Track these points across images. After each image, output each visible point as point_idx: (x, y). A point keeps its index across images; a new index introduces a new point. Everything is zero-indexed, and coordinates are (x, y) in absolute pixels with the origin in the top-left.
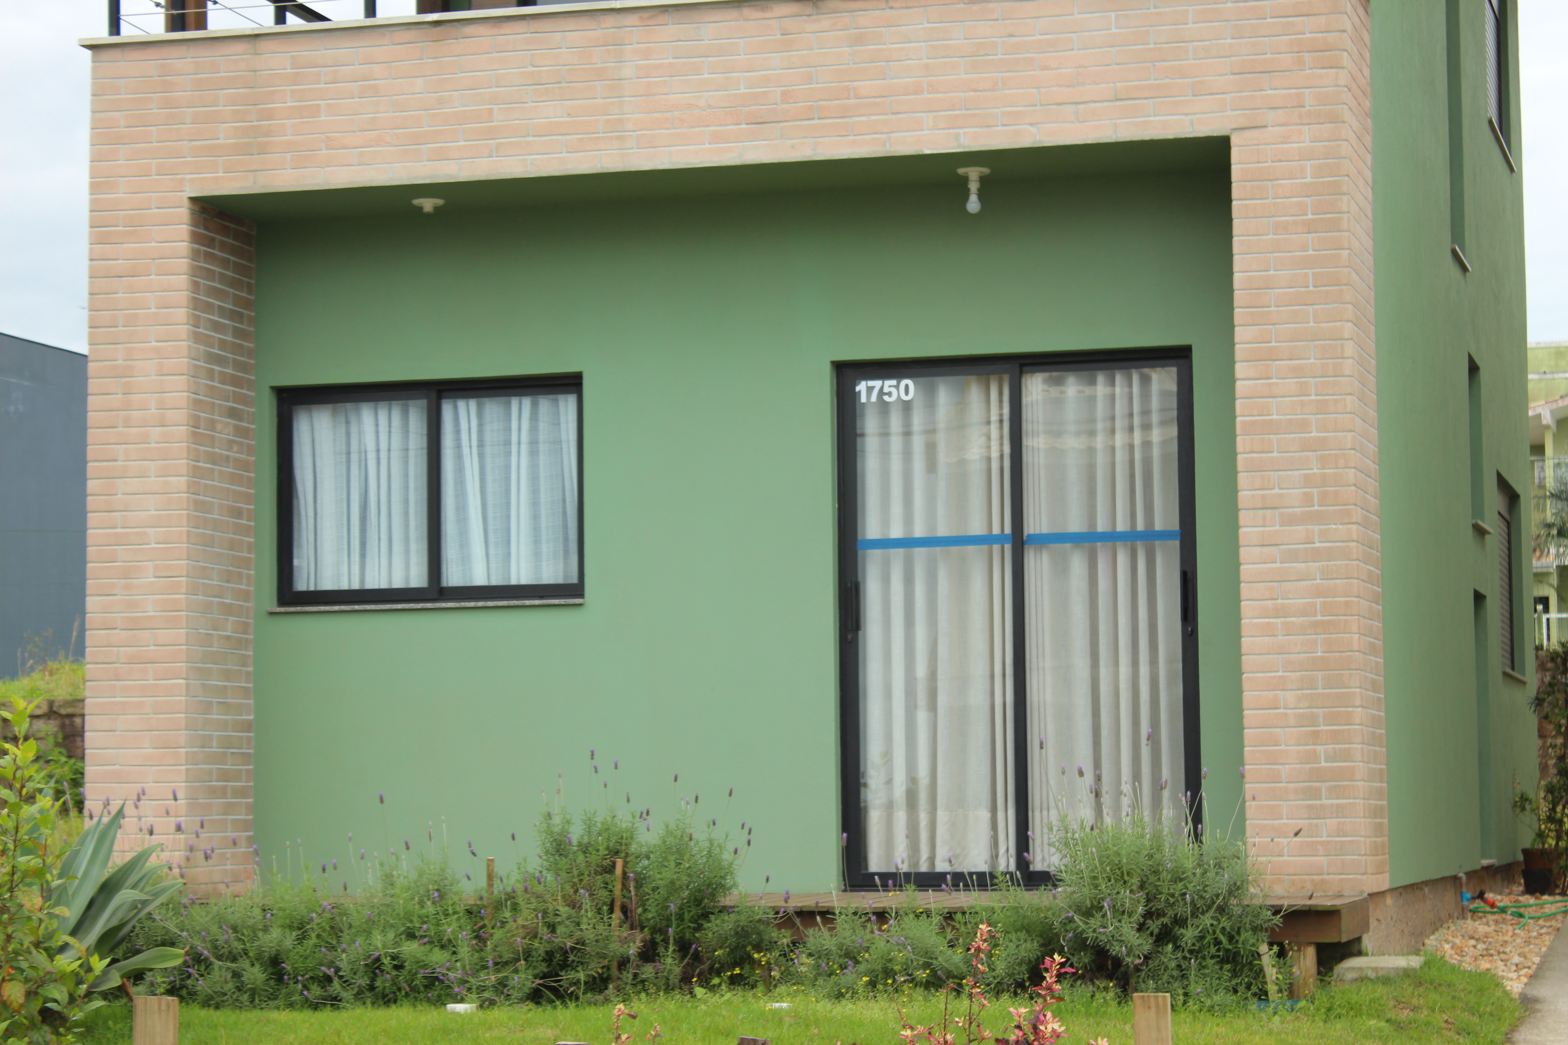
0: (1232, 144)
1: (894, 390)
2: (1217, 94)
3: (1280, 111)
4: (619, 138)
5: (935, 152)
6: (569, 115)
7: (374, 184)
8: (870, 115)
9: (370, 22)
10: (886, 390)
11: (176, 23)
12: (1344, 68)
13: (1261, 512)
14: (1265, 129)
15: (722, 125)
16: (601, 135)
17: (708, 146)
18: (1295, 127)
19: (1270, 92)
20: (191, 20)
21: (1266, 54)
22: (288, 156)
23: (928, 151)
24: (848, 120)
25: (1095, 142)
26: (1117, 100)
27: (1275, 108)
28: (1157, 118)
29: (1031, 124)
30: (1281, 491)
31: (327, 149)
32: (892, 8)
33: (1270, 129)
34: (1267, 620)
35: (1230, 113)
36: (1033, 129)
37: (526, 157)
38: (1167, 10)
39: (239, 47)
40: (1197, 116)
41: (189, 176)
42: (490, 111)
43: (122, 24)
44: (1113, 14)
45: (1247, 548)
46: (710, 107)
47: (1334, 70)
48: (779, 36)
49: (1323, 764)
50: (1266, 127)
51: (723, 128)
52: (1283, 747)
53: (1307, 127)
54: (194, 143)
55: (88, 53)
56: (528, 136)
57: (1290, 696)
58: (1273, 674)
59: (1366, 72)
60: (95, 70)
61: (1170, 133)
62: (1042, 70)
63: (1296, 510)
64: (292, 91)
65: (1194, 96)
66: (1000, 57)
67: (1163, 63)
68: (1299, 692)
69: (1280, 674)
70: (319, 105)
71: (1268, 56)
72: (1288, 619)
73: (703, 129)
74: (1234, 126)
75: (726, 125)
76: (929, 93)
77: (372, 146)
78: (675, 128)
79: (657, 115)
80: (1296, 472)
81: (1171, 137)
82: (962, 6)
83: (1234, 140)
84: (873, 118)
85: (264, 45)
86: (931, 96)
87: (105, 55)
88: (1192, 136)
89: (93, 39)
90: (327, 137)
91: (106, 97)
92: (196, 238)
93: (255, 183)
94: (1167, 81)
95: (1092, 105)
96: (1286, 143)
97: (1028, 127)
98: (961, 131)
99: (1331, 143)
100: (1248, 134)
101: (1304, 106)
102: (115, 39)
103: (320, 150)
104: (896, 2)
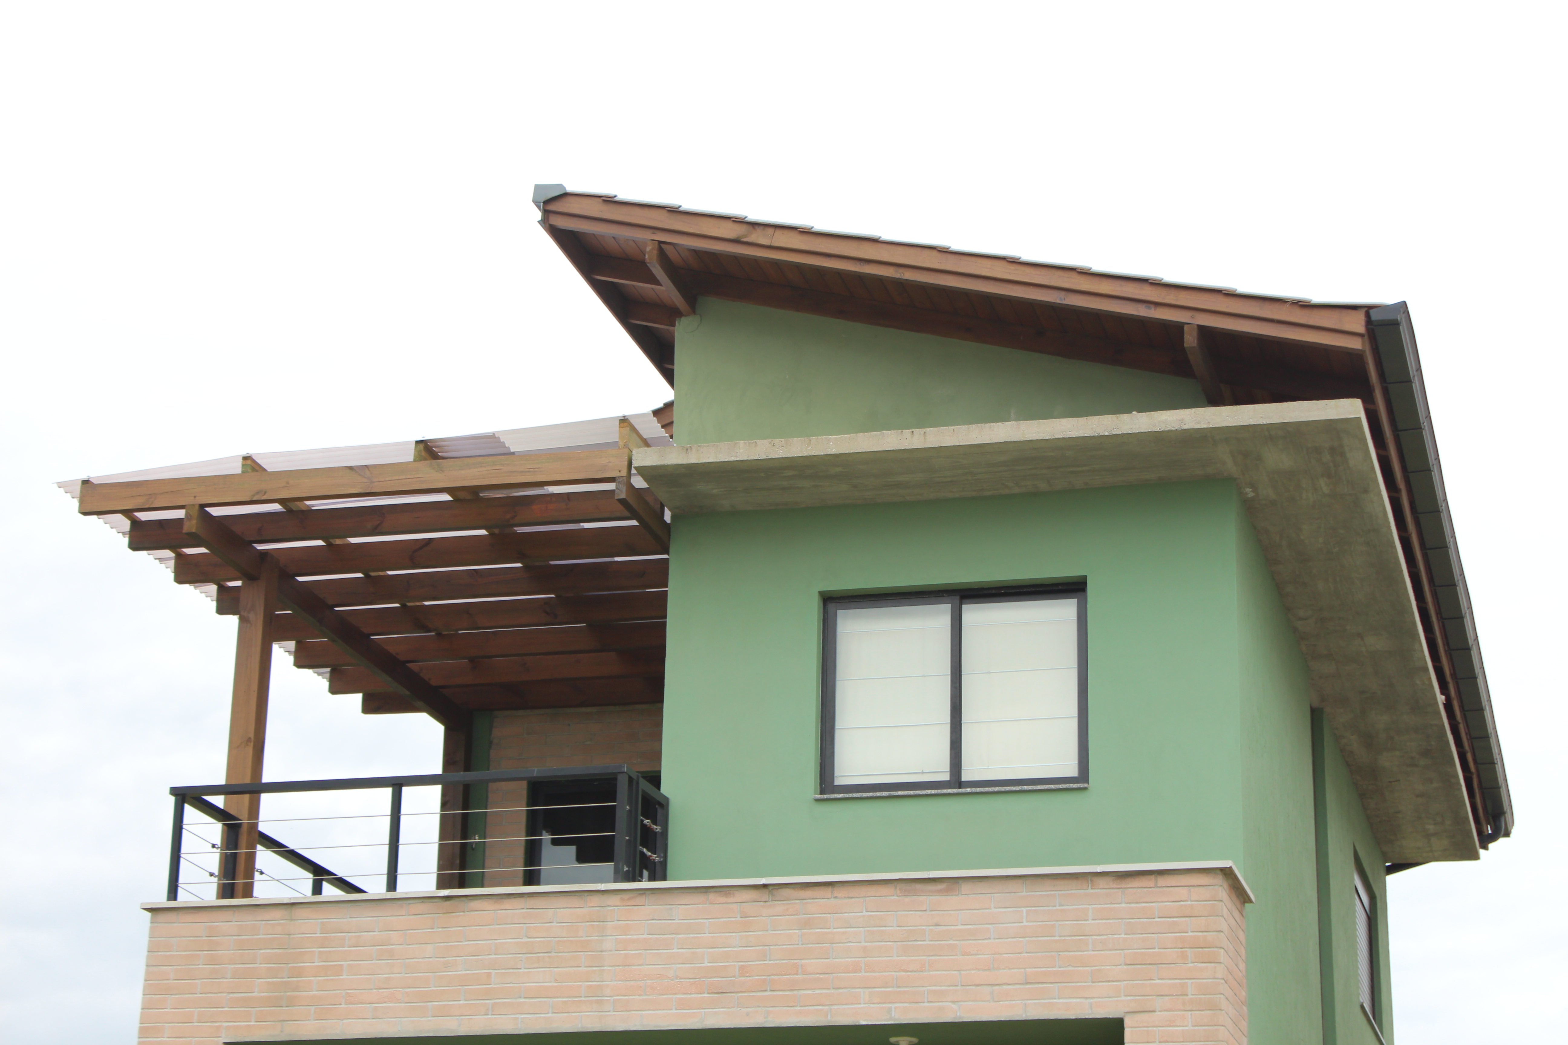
0: (1125, 1026)
2: (1113, 981)
3: (1166, 998)
4: (598, 1002)
5: (870, 1023)
6: (556, 981)
7: (385, 1036)
8: (815, 989)
9: (391, 895)
11: (227, 891)
12: (1221, 963)
14: (1153, 1013)
15: (687, 994)
16: (583, 999)
17: (674, 1011)
18: (1179, 1013)
19: (1158, 981)
20: (239, 889)
21: (1154, 948)
22: (313, 1008)
23: (864, 1023)
24: (795, 992)
25: (1008, 1019)
26: (1027, 983)
27: (1162, 995)
28: (1061, 1001)
29: (953, 1002)
31: (346, 1003)
32: (836, 897)
33: (1157, 1013)
35: (1123, 998)
36: (954, 1006)
37: (517, 1016)
38: (1070, 907)
39: (278, 913)
40: (1095, 1000)
41: (225, 1024)
42: (489, 974)
43: (180, 890)
44: (1024, 910)
46: (677, 977)
47: (1212, 965)
48: (739, 919)
50: (1154, 1011)
51: (688, 996)
53: (1190, 1013)
54: (232, 995)
55: (148, 915)
56: (520, 998)
59: (1242, 966)
60: (152, 929)
61: (1072, 1015)
62: (963, 955)
64: (320, 952)
65: (1093, 982)
66: (927, 942)
67: (1066, 953)
70: (341, 965)
71: (1156, 950)
73: (671, 996)
74: (1127, 1010)
75: (690, 994)
76: (866, 972)
77: (385, 1003)
78: (646, 995)
79: (632, 983)
81: (1074, 1017)
82: (895, 897)
83: (1127, 1022)
84: (817, 992)
85: (299, 912)
86: (868, 974)
87: (162, 917)
88: (1091, 1017)
89: (153, 903)
90: (347, 993)
91: (160, 953)
93: (282, 1031)
94: (1070, 968)
95: (1005, 987)
96: (1172, 1026)
97: (950, 1004)
98: (893, 1006)
99: (1209, 1028)
100: (1139, 1017)
101: (1187, 995)
102: (172, 904)
103: (340, 1004)
104: (840, 892)
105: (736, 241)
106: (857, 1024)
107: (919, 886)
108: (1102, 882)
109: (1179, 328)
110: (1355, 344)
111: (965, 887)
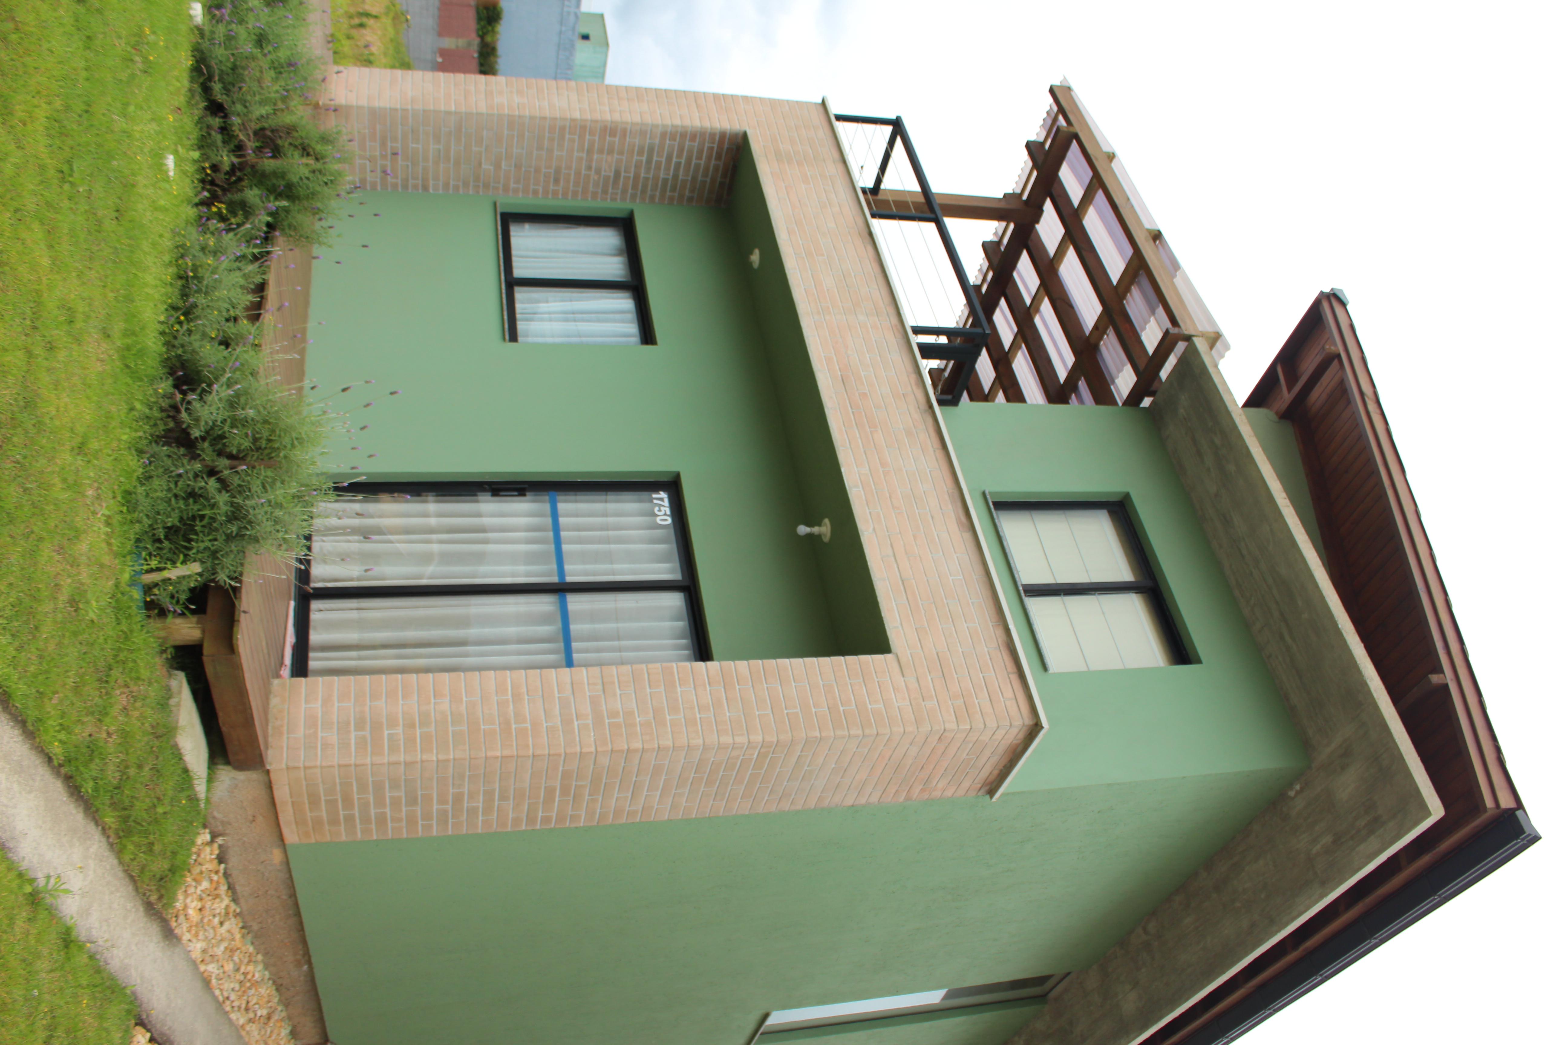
0: (886, 655)
1: (663, 513)
2: (921, 644)
3: (916, 685)
5: (844, 474)
6: (828, 290)
7: (768, 203)
8: (861, 439)
9: (867, 215)
10: (662, 508)
12: (958, 726)
13: (600, 681)
14: (901, 676)
16: (819, 304)
17: (823, 355)
18: (907, 696)
19: (929, 678)
21: (957, 674)
22: (778, 171)
23: (843, 470)
24: (855, 427)
25: (870, 567)
26: (903, 581)
27: (918, 681)
28: (895, 606)
29: (874, 529)
30: (618, 695)
31: (785, 186)
32: (934, 451)
33: (902, 679)
34: (510, 688)
35: (909, 652)
36: (871, 530)
38: (973, 611)
39: (836, 155)
40: (902, 631)
41: (758, 132)
42: (823, 255)
44: (961, 577)
45: (569, 673)
46: (848, 357)
47: (955, 720)
48: (901, 392)
49: (386, 733)
50: (903, 676)
51: (836, 363)
52: (401, 702)
53: (909, 704)
54: (777, 135)
55: (820, 101)
56: (812, 271)
57: (445, 705)
58: (464, 693)
60: (811, 103)
61: (885, 613)
62: (914, 536)
63: (604, 706)
64: (816, 175)
65: (916, 629)
66: (917, 511)
67: (935, 609)
68: (449, 713)
69: (464, 699)
70: (810, 184)
71: (956, 676)
72: (511, 704)
73: (833, 353)
74: (899, 654)
75: (838, 364)
76: (883, 471)
77: (790, 204)
78: (831, 339)
79: (837, 331)
80: (635, 705)
81: (883, 614)
82: (946, 490)
83: (889, 657)
84: (860, 441)
86: (881, 472)
88: (887, 628)
89: (827, 103)
90: (792, 187)
91: (796, 106)
92: (723, 135)
93: (760, 158)
94: (923, 612)
95: (895, 566)
96: (894, 690)
97: (872, 527)
98: (861, 489)
99: (900, 720)
100: (895, 665)
101: (924, 701)
102: (832, 116)
103: (784, 183)
104: (940, 453)
105: (1362, 394)
106: (841, 466)
107: (959, 504)
108: (1000, 632)
109: (1439, 670)
110: (1489, 803)
111: (968, 536)
